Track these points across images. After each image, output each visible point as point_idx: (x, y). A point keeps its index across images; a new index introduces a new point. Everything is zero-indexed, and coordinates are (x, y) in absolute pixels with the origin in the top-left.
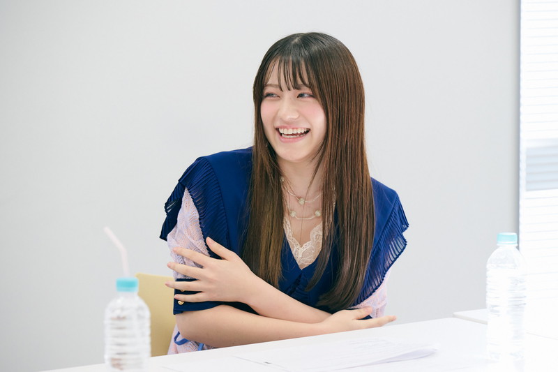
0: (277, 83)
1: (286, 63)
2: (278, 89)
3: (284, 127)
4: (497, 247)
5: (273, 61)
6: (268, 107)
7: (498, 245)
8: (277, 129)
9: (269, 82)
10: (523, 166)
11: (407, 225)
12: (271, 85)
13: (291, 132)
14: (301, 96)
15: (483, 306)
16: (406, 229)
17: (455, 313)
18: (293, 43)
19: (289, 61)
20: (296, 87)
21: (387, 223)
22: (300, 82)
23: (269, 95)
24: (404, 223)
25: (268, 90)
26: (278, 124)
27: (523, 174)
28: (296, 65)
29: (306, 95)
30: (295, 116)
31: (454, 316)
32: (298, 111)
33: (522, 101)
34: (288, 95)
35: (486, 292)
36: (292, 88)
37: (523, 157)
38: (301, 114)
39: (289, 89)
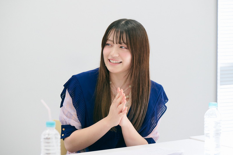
0: (112, 40)
1: (117, 32)
2: (112, 42)
3: (112, 60)
4: (209, 109)
5: (112, 30)
6: (106, 50)
7: (209, 108)
8: (109, 60)
9: (109, 39)
10: (219, 74)
11: (168, 100)
12: (109, 40)
13: (114, 62)
14: (121, 47)
15: (203, 134)
16: (167, 102)
17: (190, 137)
18: (122, 23)
19: (119, 31)
20: (120, 43)
21: (158, 100)
22: (122, 41)
23: (108, 44)
24: (166, 98)
25: (108, 42)
26: (109, 58)
27: (219, 78)
28: (121, 33)
29: (123, 48)
30: (117, 56)
31: (190, 138)
32: (119, 54)
33: (218, 47)
34: (116, 46)
35: (204, 128)
36: (118, 43)
37: (219, 71)
38: (119, 55)
39: (117, 44)
